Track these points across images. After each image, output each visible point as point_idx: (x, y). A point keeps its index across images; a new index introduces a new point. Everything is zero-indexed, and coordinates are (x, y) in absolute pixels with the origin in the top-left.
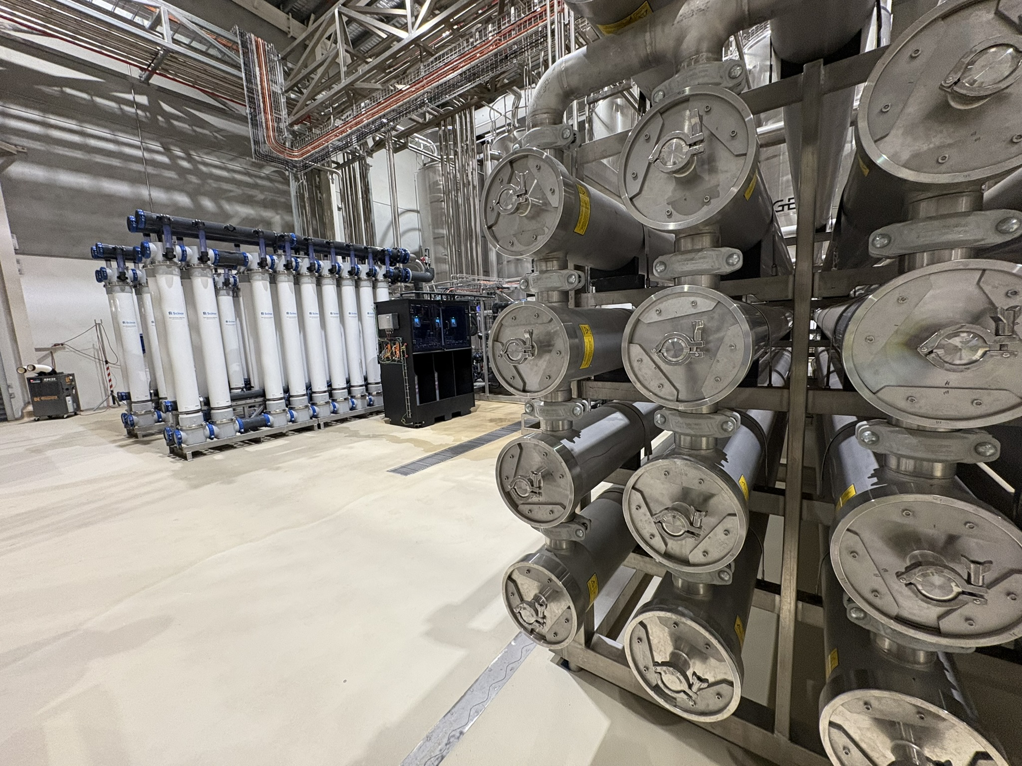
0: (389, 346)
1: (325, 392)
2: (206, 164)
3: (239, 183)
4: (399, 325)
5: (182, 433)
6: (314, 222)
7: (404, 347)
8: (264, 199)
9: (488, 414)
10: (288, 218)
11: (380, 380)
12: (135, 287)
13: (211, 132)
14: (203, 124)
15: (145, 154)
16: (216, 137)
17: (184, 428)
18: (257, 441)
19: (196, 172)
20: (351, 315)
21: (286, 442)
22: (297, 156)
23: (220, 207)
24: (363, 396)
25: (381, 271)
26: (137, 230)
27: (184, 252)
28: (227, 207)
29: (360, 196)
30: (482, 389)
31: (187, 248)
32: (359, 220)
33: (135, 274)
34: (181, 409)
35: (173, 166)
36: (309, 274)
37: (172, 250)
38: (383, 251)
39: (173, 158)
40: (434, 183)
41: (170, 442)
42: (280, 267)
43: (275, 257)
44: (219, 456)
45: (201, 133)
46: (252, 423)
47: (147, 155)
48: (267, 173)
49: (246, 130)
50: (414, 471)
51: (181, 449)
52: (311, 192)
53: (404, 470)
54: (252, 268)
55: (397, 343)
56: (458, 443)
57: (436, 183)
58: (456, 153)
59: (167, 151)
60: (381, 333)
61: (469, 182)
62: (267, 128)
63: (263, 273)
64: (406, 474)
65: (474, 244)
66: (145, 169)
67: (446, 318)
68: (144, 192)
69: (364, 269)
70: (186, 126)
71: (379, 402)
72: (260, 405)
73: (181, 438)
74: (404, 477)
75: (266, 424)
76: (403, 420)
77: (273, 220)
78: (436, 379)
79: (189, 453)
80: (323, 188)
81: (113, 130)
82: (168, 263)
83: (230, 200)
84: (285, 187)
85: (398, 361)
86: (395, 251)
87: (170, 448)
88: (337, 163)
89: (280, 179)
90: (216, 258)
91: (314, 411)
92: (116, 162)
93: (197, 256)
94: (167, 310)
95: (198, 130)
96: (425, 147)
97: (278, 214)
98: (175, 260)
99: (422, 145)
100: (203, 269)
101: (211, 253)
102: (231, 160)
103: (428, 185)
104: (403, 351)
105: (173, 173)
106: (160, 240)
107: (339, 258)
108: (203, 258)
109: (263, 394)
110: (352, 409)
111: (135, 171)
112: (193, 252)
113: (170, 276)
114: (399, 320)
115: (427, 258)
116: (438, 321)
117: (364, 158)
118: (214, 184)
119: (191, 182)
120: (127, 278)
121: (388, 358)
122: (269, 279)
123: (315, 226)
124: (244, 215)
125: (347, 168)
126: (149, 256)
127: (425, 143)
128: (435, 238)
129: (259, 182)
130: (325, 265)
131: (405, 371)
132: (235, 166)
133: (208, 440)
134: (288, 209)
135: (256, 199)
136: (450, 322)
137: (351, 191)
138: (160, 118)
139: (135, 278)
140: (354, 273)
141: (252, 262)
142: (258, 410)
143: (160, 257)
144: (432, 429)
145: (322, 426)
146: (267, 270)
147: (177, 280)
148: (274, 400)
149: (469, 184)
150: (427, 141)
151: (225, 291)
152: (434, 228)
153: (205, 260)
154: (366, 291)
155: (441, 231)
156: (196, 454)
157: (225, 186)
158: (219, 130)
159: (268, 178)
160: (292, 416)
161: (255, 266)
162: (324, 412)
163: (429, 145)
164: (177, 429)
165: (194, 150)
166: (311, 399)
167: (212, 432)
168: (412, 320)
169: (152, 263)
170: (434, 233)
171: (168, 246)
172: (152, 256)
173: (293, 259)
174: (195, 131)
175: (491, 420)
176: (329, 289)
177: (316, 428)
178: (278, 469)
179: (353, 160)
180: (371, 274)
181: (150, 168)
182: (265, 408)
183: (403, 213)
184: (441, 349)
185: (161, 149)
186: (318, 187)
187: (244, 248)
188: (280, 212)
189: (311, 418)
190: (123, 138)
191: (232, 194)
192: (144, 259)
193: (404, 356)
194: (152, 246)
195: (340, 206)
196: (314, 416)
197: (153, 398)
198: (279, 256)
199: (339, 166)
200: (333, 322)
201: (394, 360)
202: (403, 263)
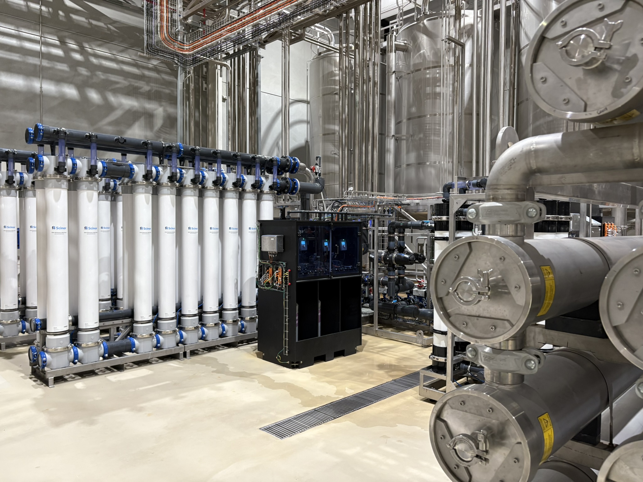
0: (270, 270)
1: (195, 315)
2: (96, 56)
3: (127, 75)
4: (284, 248)
5: (47, 355)
6: (197, 114)
7: (287, 274)
8: (150, 91)
9: (376, 356)
10: (171, 110)
11: (254, 304)
12: (20, 189)
13: (105, 24)
14: (99, 16)
15: (43, 48)
16: (109, 29)
17: (50, 350)
18: (119, 368)
19: (86, 64)
20: (231, 230)
21: (150, 372)
22: (187, 50)
23: (105, 99)
24: (235, 322)
25: (268, 181)
26: (33, 141)
27: (74, 165)
28: (112, 99)
29: (247, 85)
30: (370, 319)
31: (78, 162)
32: (244, 114)
33: (22, 177)
34: (50, 329)
35: (67, 59)
36: (192, 186)
37: (64, 164)
38: (271, 160)
39: (67, 51)
40: (328, 73)
41: (34, 362)
42: (164, 179)
43: (160, 169)
44: (80, 384)
45: (96, 26)
46: (117, 347)
47: (44, 49)
48: (155, 64)
49: (141, 22)
50: (292, 432)
51: (44, 372)
52: (196, 83)
53: (278, 429)
54: (136, 180)
55: (280, 268)
56: (342, 397)
57: (332, 74)
58: (357, 46)
59: (63, 43)
60: (263, 255)
61: (369, 78)
62: (162, 19)
63: (147, 186)
64: (281, 436)
65: (370, 148)
66: (41, 62)
67: (336, 242)
68: (36, 84)
69: (249, 180)
70: (83, 19)
71: (252, 329)
72: (127, 327)
73: (45, 361)
74: (279, 440)
75: (131, 348)
76: (278, 357)
77: (155, 112)
78: (319, 309)
79: (51, 378)
80: (210, 79)
81: (18, 26)
82: (58, 176)
83: (116, 91)
84: (171, 78)
85: (279, 289)
86: (284, 160)
87: (33, 369)
88: (227, 54)
89: (168, 70)
90: (103, 170)
91: (182, 336)
92: (15, 57)
93: (86, 169)
94: (51, 224)
95: (94, 22)
96: (322, 35)
97: (161, 106)
98: (66, 173)
99: (318, 33)
100: (91, 182)
101: (100, 165)
102: (122, 51)
103: (321, 76)
104: (286, 278)
105: (65, 65)
106: (53, 153)
107: (224, 167)
108: (92, 171)
109: (131, 314)
110: (222, 336)
111: (30, 64)
112: (82, 165)
113: (58, 190)
114: (284, 243)
115: (317, 167)
116: (326, 244)
117: (255, 49)
118: (101, 75)
119: (80, 75)
120: (14, 182)
121: (268, 283)
122: (151, 192)
123: (197, 119)
124: (127, 108)
125: (236, 59)
126: (41, 169)
127: (322, 31)
128: (324, 135)
129: (147, 73)
130: (210, 176)
131: (286, 300)
132: (125, 57)
133: (71, 364)
134: (173, 100)
135: (141, 90)
136: (339, 244)
137: (239, 82)
138: (61, 13)
139: (21, 182)
140: (239, 184)
141: (137, 174)
142: (124, 332)
143: (51, 171)
144: (311, 372)
145: (188, 354)
146: (151, 183)
147: (64, 193)
148: (142, 322)
149: (369, 81)
150: (324, 30)
151: (104, 196)
152: (324, 123)
153: (93, 174)
154: (250, 204)
155: (332, 127)
156: (59, 379)
157: (113, 78)
158: (113, 22)
159: (155, 69)
160: (158, 341)
161: (139, 178)
162: (192, 338)
163: (326, 33)
164: (43, 350)
165: (87, 42)
166: (179, 322)
167: (76, 355)
168: (298, 243)
169: (44, 176)
170: (324, 129)
171: (61, 160)
172: (44, 169)
173: (178, 171)
174: (90, 24)
175: (381, 366)
176: (211, 202)
177: (182, 356)
178: (140, 410)
179: (244, 51)
180: (257, 186)
181: (47, 61)
182: (132, 330)
183: (292, 103)
184: (328, 277)
185: (58, 43)
186: (205, 78)
187: (131, 158)
188: (164, 103)
189: (177, 345)
190: (26, 33)
191: (118, 86)
192: (35, 171)
193: (286, 283)
194: (46, 159)
195: (225, 97)
196: (181, 342)
197: (21, 306)
198: (164, 167)
199: (228, 56)
200: (211, 238)
201: (275, 287)
202: (292, 172)
